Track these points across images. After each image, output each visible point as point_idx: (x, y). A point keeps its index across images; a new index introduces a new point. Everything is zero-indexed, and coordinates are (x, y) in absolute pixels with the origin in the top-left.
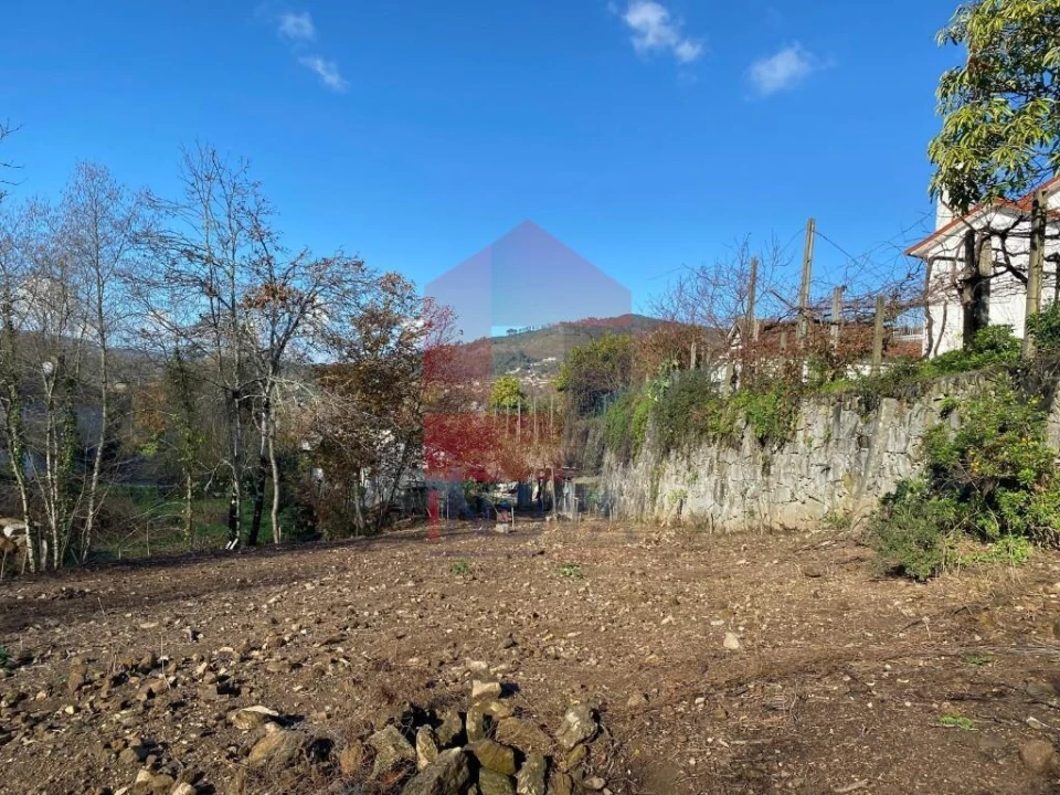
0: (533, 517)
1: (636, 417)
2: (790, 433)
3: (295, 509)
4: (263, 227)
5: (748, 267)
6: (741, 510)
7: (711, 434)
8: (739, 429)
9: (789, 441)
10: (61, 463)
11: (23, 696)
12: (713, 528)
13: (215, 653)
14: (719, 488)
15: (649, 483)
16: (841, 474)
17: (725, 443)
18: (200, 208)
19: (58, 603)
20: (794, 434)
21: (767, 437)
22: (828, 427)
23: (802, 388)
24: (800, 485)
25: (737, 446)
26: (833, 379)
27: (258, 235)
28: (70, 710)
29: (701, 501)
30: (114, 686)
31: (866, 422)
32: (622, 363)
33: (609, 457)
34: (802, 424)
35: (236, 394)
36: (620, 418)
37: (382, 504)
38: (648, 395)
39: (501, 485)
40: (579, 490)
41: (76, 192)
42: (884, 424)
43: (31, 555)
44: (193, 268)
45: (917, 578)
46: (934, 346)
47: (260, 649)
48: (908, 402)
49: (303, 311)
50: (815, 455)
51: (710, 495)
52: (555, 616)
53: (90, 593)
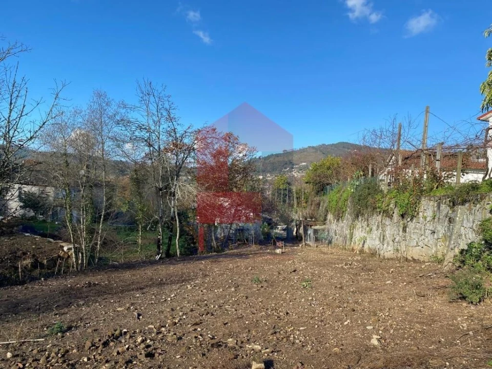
0: (293, 244)
1: (343, 198)
2: (416, 213)
3: (187, 236)
4: (172, 116)
5: (396, 130)
6: (392, 248)
7: (378, 210)
8: (392, 209)
9: (415, 217)
10: (87, 221)
11: (67, 351)
12: (379, 256)
13: (147, 328)
14: (382, 237)
15: (349, 231)
16: (441, 236)
17: (385, 215)
18: (145, 107)
19: (85, 289)
20: (418, 214)
21: (405, 214)
22: (434, 212)
23: (422, 191)
24: (420, 239)
25: (391, 217)
26: (437, 188)
27: (170, 119)
28: (86, 360)
29: (373, 242)
30: (104, 348)
31: (453, 211)
32: (336, 171)
33: (330, 217)
34: (422, 209)
35: (161, 190)
36: (335, 199)
37: (224, 236)
38: (349, 188)
39: (279, 226)
40: (316, 231)
41: (93, 104)
42: (459, 218)
43: (74, 261)
44: (142, 134)
45: (472, 303)
46: (489, 172)
47: (165, 326)
48: (474, 203)
49: (189, 153)
50: (428, 225)
51: (377, 239)
52: (296, 314)
53: (97, 284)
